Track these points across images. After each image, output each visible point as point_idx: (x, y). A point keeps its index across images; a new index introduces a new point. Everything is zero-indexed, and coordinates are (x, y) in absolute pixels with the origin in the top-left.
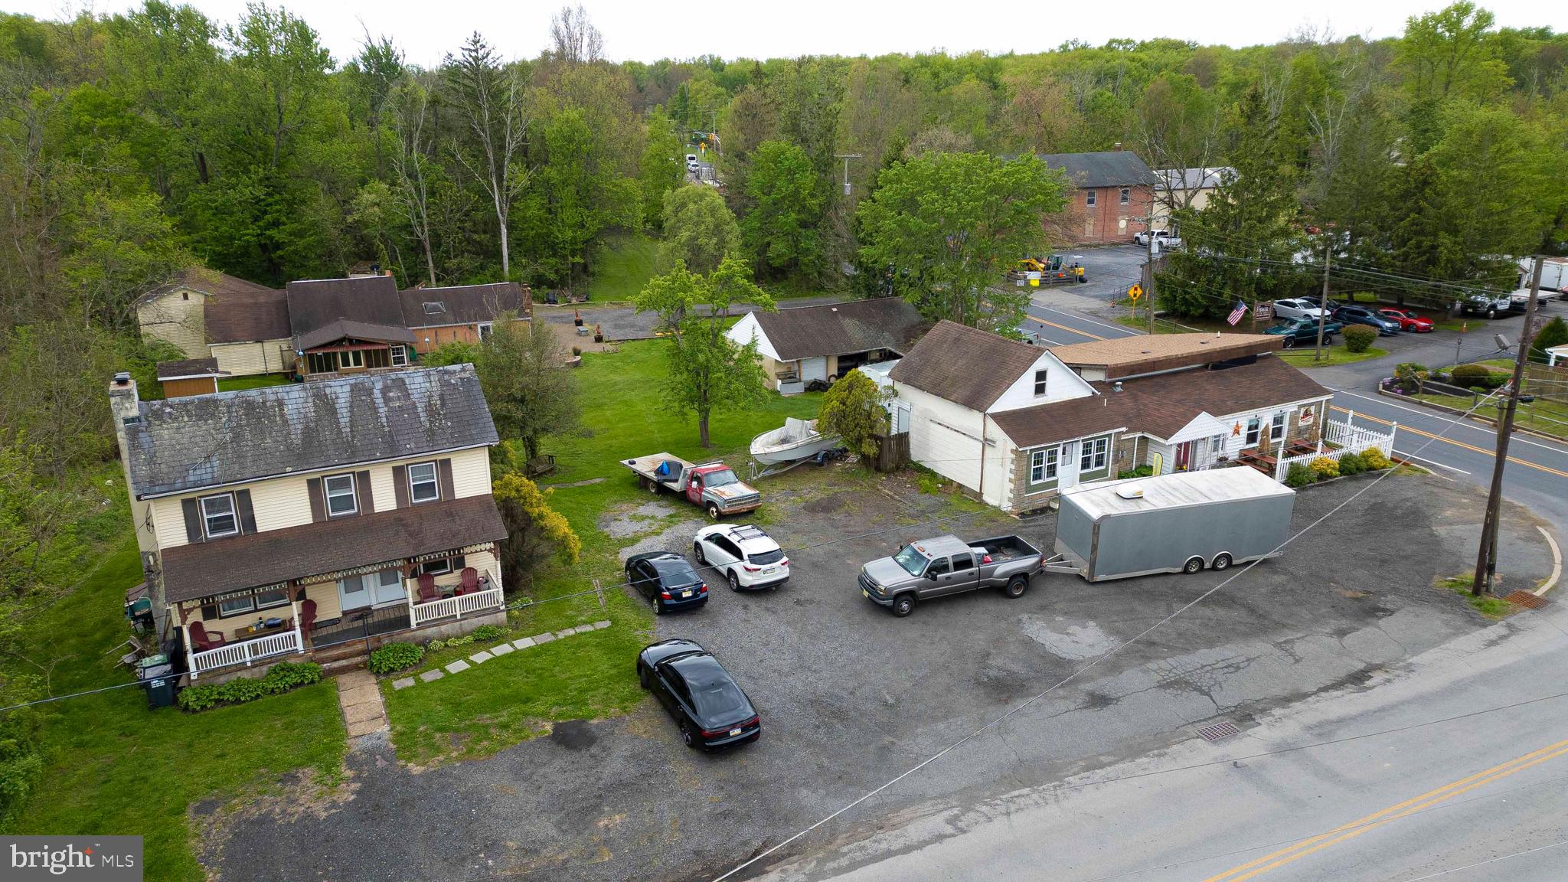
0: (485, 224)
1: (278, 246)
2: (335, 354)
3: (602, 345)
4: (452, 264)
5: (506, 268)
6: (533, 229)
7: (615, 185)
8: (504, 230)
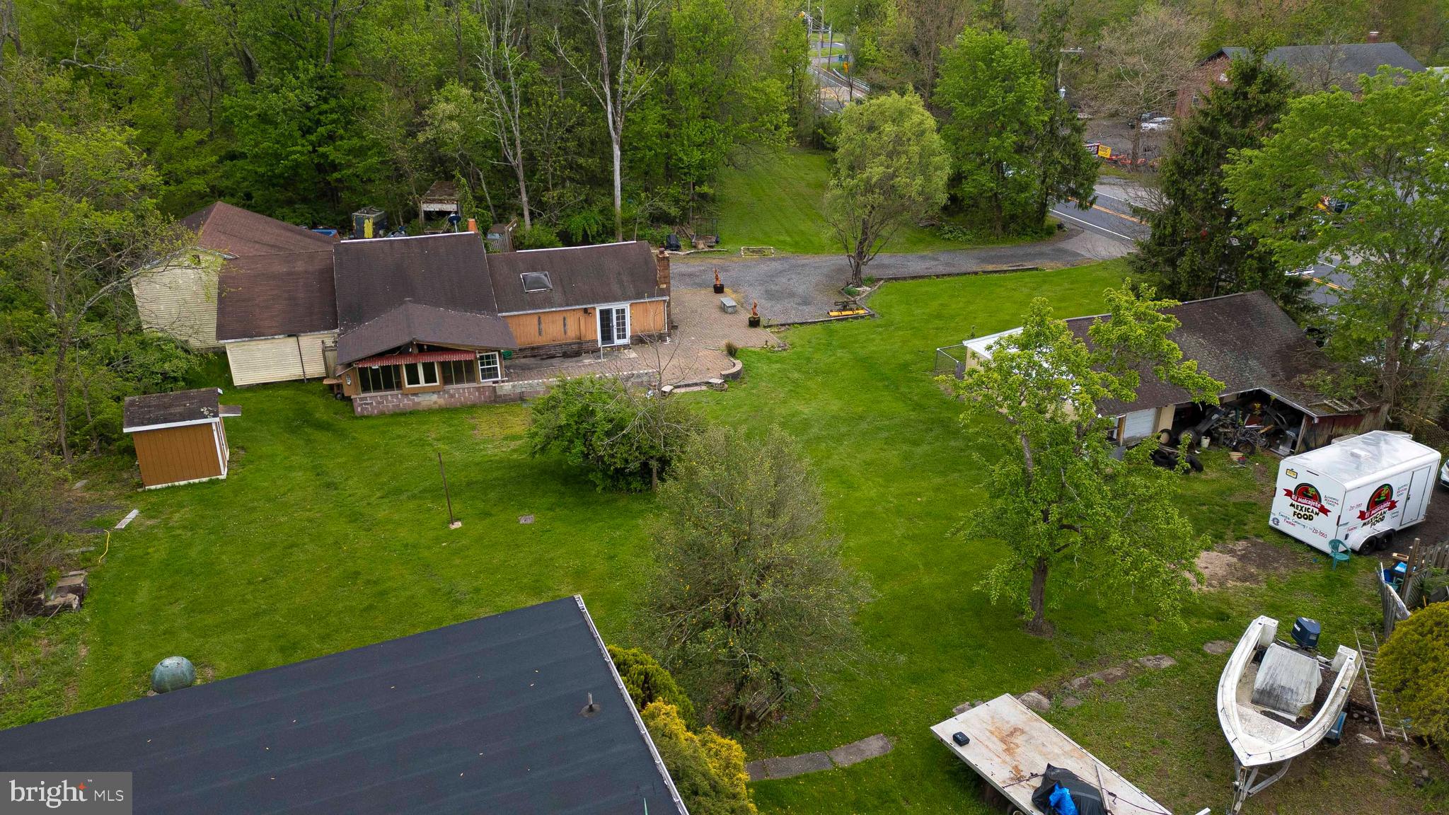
0: (593, 142)
1: (335, 167)
2: (397, 368)
3: (759, 330)
4: (551, 196)
5: (618, 202)
6: (650, 149)
7: (756, 90)
8: (617, 152)
